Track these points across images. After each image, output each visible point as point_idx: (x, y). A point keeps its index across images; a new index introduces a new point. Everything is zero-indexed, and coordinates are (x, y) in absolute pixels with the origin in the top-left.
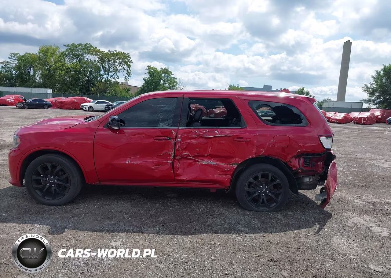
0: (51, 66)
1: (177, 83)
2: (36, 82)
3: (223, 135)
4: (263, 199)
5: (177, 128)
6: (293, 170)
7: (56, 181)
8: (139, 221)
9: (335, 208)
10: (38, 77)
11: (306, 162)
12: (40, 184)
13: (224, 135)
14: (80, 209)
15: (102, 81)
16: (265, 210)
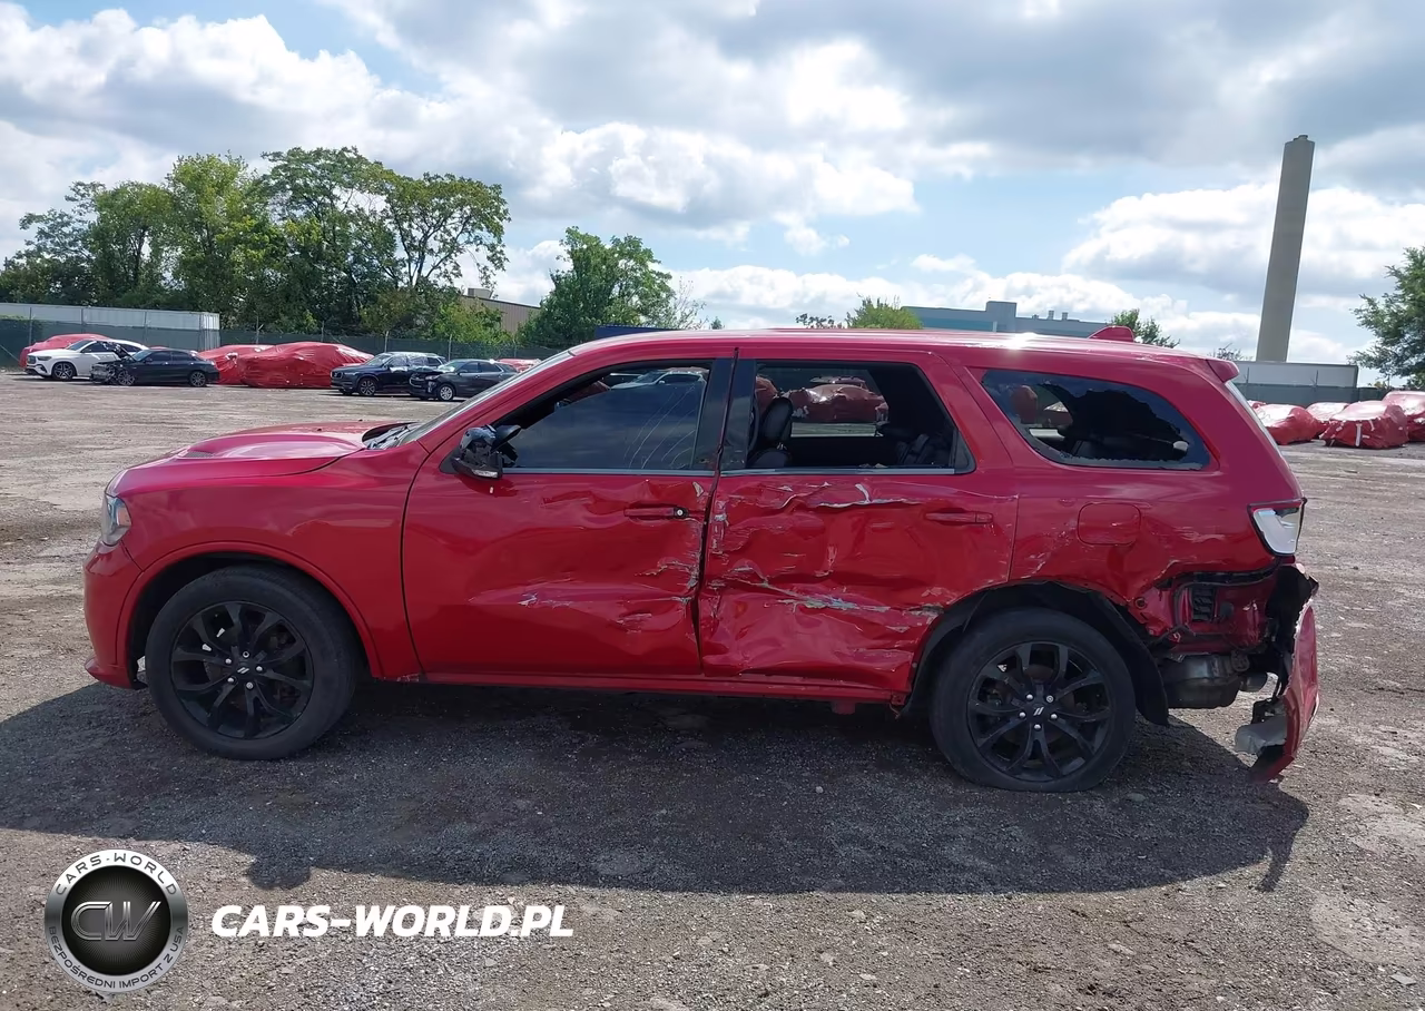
0: (215, 230)
1: (670, 293)
2: (161, 290)
3: (886, 501)
4: (1036, 744)
5: (712, 473)
6: (1151, 633)
7: (259, 668)
8: (575, 823)
9: (1308, 776)
10: (167, 269)
11: (1198, 605)
12: (203, 678)
13: (891, 500)
14: (348, 774)
15: (400, 284)
16: (1042, 786)
